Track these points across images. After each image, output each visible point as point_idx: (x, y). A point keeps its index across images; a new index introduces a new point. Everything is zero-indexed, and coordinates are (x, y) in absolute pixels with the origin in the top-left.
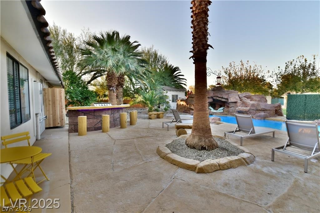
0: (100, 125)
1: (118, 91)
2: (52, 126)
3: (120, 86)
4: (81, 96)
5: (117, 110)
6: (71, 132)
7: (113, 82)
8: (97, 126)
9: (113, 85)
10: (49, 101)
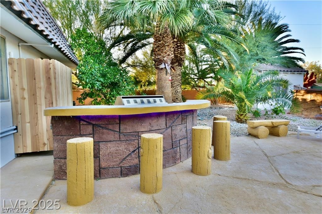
0: (136, 161)
1: (175, 70)
2: (29, 150)
3: (177, 64)
4: (102, 79)
5: (180, 117)
6: (60, 179)
7: (166, 53)
8: (126, 164)
9: (165, 59)
10: (23, 89)
